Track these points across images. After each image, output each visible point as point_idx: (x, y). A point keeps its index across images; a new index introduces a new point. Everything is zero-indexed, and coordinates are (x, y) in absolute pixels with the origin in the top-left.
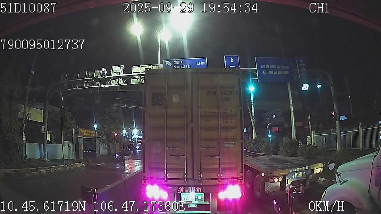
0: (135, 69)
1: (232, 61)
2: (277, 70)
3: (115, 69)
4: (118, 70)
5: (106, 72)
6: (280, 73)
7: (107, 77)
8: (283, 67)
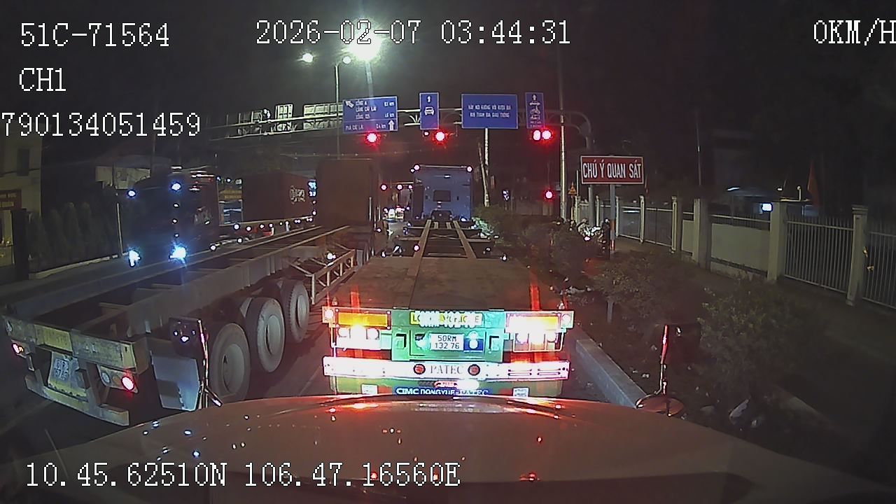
0: (307, 110)
1: (429, 101)
2: (491, 111)
3: (280, 109)
4: (285, 112)
5: (269, 115)
6: (496, 115)
7: (273, 121)
8: (503, 107)
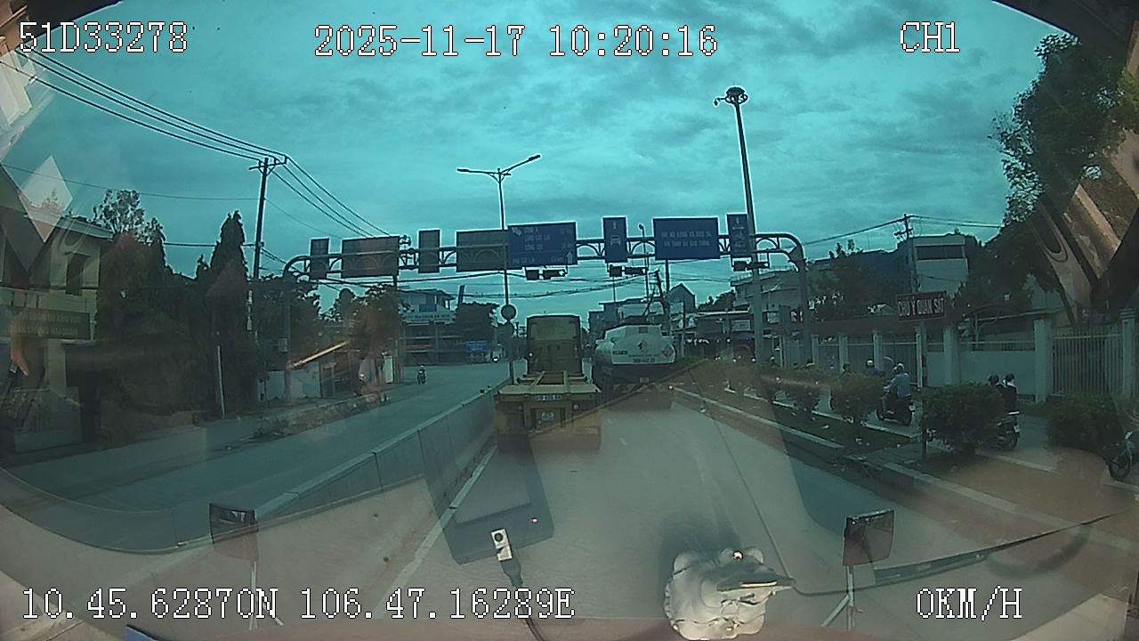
1: (615, 228)
6: (695, 243)
8: (700, 234)
